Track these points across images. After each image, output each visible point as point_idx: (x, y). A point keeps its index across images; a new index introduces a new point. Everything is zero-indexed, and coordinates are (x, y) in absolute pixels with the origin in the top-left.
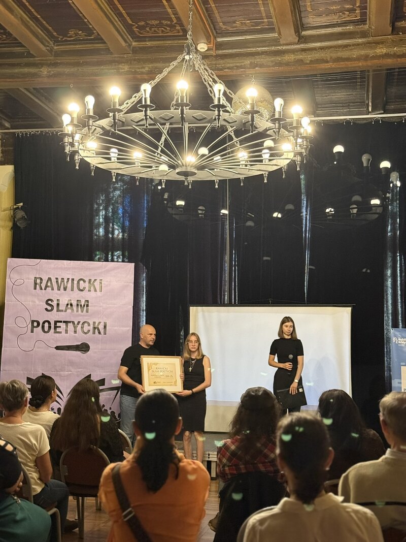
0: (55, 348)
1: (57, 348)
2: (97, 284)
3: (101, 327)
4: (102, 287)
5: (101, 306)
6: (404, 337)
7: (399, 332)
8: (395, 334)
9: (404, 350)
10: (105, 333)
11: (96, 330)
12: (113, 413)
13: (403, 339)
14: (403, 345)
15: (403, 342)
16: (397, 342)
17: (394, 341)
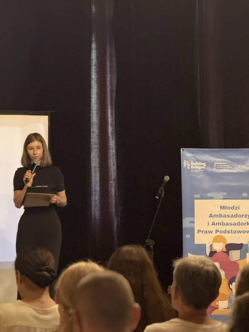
6: (198, 161)
7: (192, 153)
8: (186, 156)
9: (199, 177)
13: (197, 163)
14: (197, 171)
15: (197, 167)
16: (188, 168)
17: (185, 166)
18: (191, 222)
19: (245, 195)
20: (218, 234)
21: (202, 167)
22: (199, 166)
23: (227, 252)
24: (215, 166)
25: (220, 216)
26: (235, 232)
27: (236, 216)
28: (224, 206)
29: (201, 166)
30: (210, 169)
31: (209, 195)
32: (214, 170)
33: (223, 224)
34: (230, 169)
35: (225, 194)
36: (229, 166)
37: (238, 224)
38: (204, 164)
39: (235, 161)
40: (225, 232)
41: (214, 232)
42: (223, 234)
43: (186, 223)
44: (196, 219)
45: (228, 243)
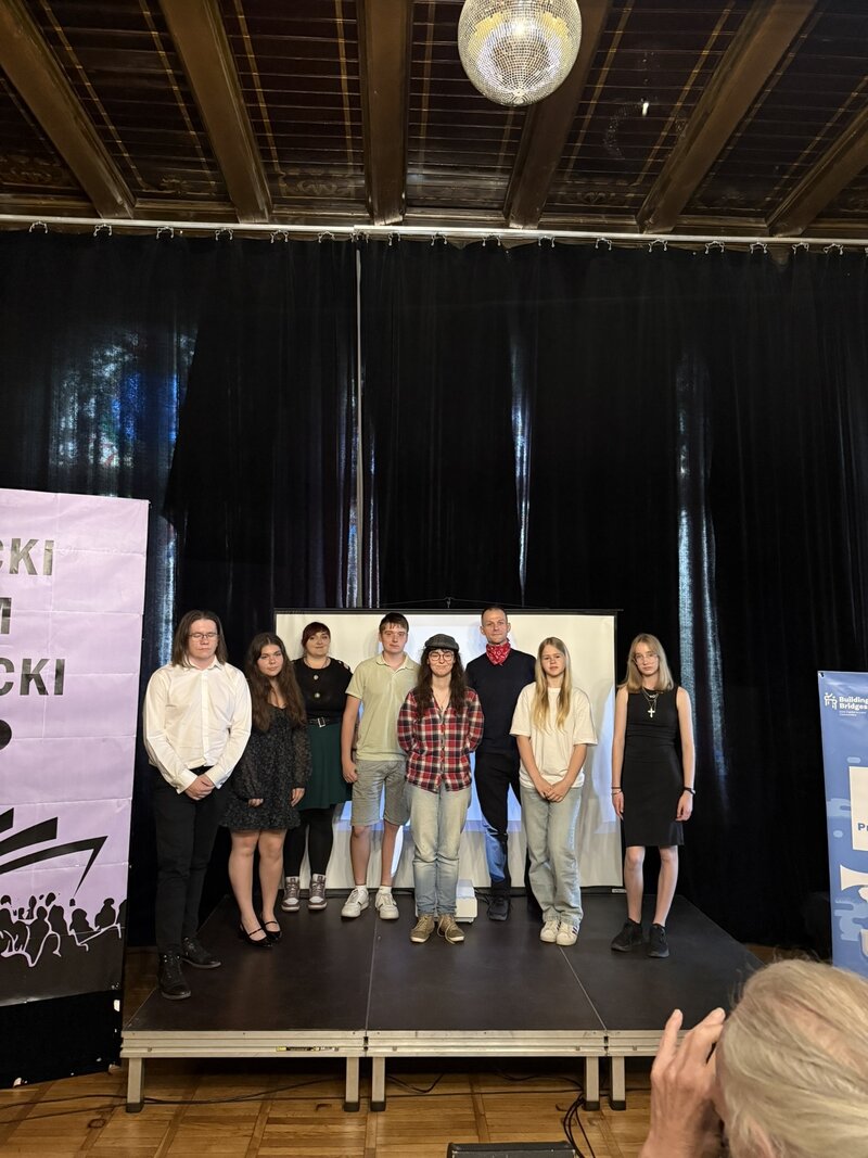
2: (38, 555)
3: (47, 674)
4: (51, 561)
5: (47, 616)
6: (854, 695)
7: (840, 679)
8: (829, 686)
9: (856, 725)
10: (59, 691)
11: (33, 683)
12: (79, 915)
13: (851, 699)
14: (852, 714)
15: (853, 706)
16: (835, 707)
17: (827, 703)
18: (843, 808)
21: (861, 707)
22: (856, 704)
29: (860, 704)
38: (867, 702)
43: (833, 808)
44: (853, 803)
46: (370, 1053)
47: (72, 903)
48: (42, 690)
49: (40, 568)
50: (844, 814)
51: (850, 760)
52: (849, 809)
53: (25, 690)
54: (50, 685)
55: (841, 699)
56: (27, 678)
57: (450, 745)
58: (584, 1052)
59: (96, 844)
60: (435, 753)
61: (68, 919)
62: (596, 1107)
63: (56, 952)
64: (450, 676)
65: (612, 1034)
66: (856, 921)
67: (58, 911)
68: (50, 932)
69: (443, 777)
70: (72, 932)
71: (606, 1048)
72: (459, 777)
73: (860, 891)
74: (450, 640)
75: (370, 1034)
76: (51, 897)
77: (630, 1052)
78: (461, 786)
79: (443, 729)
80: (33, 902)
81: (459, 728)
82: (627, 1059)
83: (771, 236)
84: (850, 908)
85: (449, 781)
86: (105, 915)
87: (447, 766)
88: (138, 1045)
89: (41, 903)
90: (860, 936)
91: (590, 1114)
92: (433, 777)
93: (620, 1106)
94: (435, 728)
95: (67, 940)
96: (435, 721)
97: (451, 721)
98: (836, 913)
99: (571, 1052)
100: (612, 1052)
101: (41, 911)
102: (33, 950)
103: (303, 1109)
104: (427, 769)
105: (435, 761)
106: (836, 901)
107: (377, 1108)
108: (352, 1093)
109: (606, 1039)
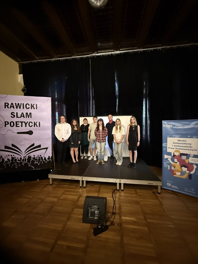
0: (17, 133)
1: (18, 133)
2: (35, 106)
3: (38, 124)
4: (37, 107)
5: (37, 115)
6: (169, 125)
8: (164, 123)
9: (169, 130)
10: (39, 126)
11: (35, 125)
12: (45, 158)
13: (168, 125)
14: (168, 128)
15: (169, 127)
16: (165, 127)
17: (164, 126)
18: (166, 145)
19: (189, 136)
20: (177, 149)
23: (181, 156)
24: (176, 126)
25: (178, 143)
26: (184, 149)
27: (185, 144)
28: (179, 140)
30: (174, 127)
31: (173, 136)
32: (176, 127)
33: (179, 146)
34: (182, 127)
35: (180, 136)
36: (182, 126)
37: (186, 147)
38: (172, 126)
39: (184, 124)
40: (180, 149)
41: (175, 148)
42: (179, 150)
43: (164, 145)
44: (168, 144)
45: (181, 153)
46: (83, 180)
47: (44, 156)
48: (37, 126)
49: (35, 108)
50: (166, 146)
51: (168, 136)
52: (167, 145)
53: (34, 126)
54: (38, 126)
55: (167, 125)
56: (35, 124)
57: (102, 136)
58: (116, 182)
59: (47, 148)
60: (100, 137)
61: (43, 159)
62: (119, 190)
63: (42, 163)
64: (102, 125)
65: (121, 180)
66: (167, 164)
67: (42, 157)
68: (41, 160)
69: (101, 140)
70: (44, 160)
71: (120, 182)
72: (103, 140)
73: (168, 159)
74: (102, 119)
75: (83, 177)
76: (41, 156)
77: (124, 183)
78: (104, 142)
79: (101, 133)
80: (38, 156)
81: (103, 133)
82: (124, 184)
83: (162, 47)
84: (166, 162)
85: (102, 141)
86: (49, 158)
87: (101, 139)
88: (51, 176)
89: (39, 156)
90: (168, 166)
91: (117, 191)
92: (99, 140)
93: (122, 190)
94: (99, 133)
95: (44, 162)
96: (99, 132)
97: (102, 132)
98: (163, 162)
99: (114, 182)
100: (121, 182)
101: (40, 157)
102: (39, 162)
103: (74, 187)
104: (98, 139)
105: (100, 138)
106: (163, 160)
107: (84, 187)
108: (81, 185)
109: (120, 180)
